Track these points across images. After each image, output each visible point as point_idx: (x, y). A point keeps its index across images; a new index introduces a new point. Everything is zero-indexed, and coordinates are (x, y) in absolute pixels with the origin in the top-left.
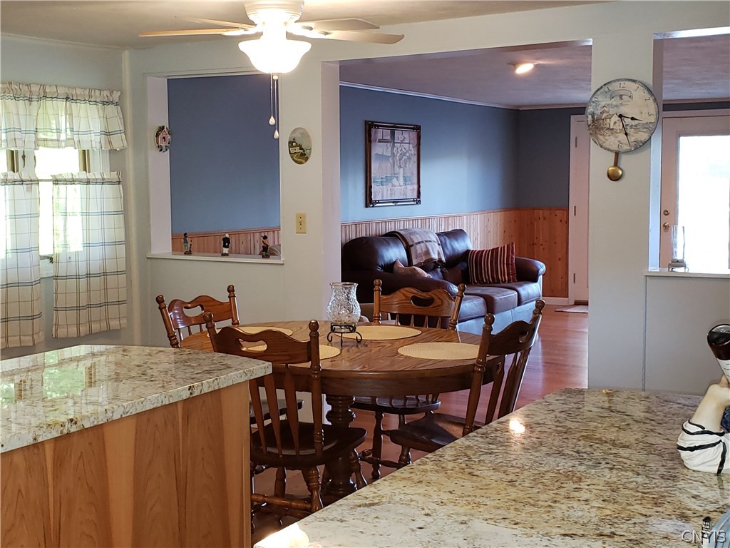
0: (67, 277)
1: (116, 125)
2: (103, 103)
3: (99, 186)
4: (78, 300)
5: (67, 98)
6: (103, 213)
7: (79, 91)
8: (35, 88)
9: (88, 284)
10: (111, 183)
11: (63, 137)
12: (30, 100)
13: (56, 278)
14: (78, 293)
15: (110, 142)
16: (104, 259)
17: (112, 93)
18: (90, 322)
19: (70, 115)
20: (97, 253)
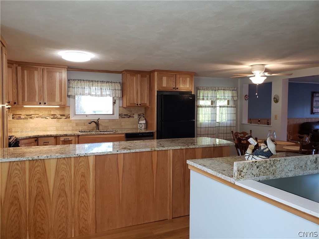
0: (221, 127)
1: (235, 95)
2: (232, 90)
3: (230, 108)
4: (224, 132)
5: (224, 90)
6: (231, 114)
7: (226, 88)
8: (216, 88)
9: (227, 128)
10: (233, 107)
11: (222, 98)
12: (215, 91)
13: (219, 127)
14: (224, 130)
15: (233, 99)
16: (231, 123)
17: (234, 88)
18: (227, 136)
19: (224, 93)
20: (229, 122)
